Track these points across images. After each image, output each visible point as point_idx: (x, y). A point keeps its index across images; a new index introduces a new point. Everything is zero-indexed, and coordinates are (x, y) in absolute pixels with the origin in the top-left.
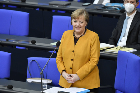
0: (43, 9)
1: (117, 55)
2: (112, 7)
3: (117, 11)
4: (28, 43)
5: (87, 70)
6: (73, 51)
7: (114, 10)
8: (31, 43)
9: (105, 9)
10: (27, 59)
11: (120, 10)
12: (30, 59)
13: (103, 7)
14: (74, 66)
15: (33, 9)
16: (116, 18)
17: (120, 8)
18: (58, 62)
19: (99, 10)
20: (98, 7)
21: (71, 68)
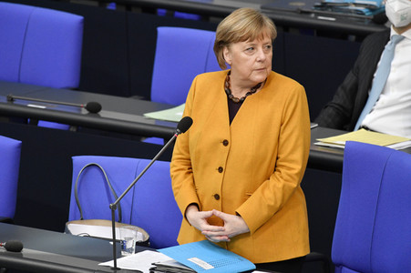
1: (342, 156)
2: (347, 4)
3: (362, 20)
4: (76, 112)
5: (272, 204)
6: (225, 143)
7: (353, 15)
8: (85, 111)
9: (326, 10)
10: (71, 160)
11: (372, 17)
12: (80, 161)
13: (319, 4)
14: (226, 188)
16: (356, 40)
17: (371, 8)
18: (177, 175)
20: (303, 4)
21: (217, 197)
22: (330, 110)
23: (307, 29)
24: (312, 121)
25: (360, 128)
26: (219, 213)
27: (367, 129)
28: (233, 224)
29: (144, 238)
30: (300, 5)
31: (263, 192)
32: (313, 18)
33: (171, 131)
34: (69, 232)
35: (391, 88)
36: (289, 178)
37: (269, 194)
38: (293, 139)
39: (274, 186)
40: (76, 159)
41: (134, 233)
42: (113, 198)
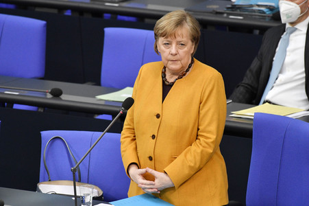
0: (80, 11)
2: (252, 6)
3: (264, 18)
4: (43, 96)
5: (192, 165)
6: (158, 116)
7: (257, 14)
8: (49, 96)
9: (236, 10)
10: (40, 134)
11: (271, 15)
12: (47, 135)
13: (230, 6)
15: (55, 11)
16: (260, 33)
17: (271, 8)
19: (218, 15)
20: (217, 7)
21: (151, 158)
22: (241, 89)
23: (221, 26)
24: (228, 98)
25: (264, 103)
26: (151, 171)
27: (270, 103)
28: (161, 180)
29: (99, 194)
30: (215, 7)
31: (185, 156)
32: (226, 17)
33: (118, 109)
34: (40, 191)
35: (287, 68)
36: (206, 145)
37: (189, 157)
38: (210, 114)
39: (195, 151)
40: (44, 134)
41: (91, 190)
42: (74, 163)
